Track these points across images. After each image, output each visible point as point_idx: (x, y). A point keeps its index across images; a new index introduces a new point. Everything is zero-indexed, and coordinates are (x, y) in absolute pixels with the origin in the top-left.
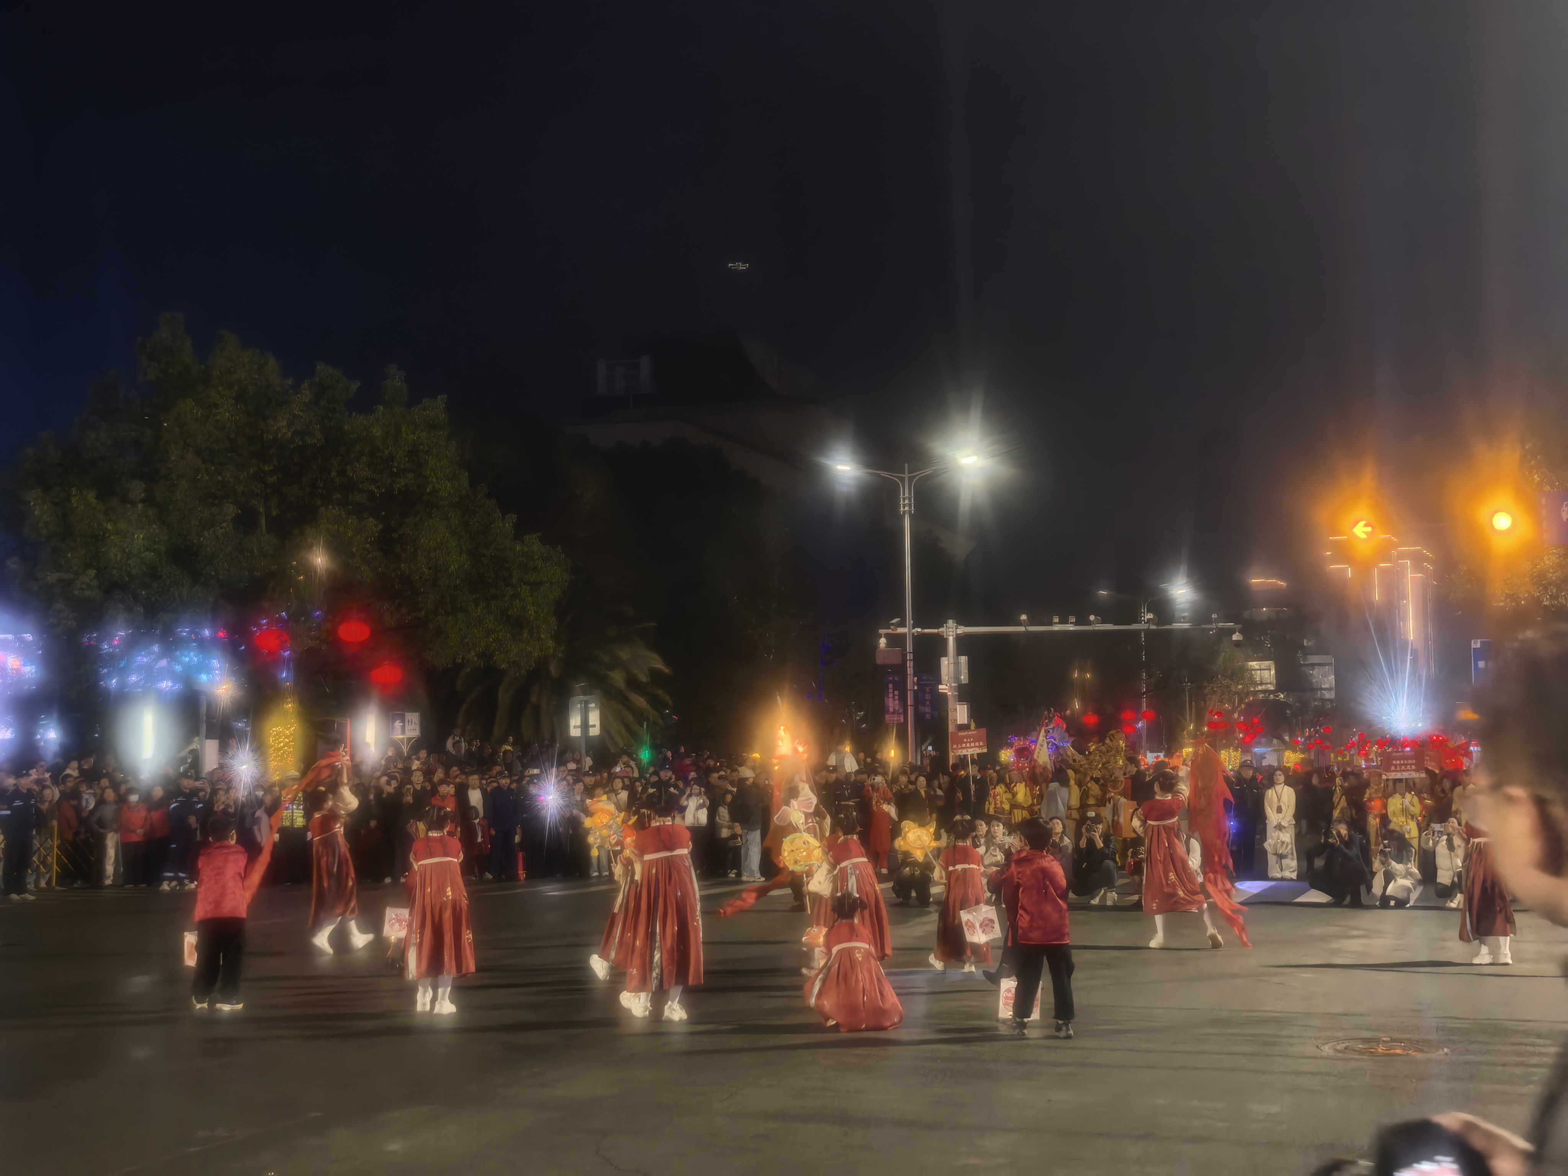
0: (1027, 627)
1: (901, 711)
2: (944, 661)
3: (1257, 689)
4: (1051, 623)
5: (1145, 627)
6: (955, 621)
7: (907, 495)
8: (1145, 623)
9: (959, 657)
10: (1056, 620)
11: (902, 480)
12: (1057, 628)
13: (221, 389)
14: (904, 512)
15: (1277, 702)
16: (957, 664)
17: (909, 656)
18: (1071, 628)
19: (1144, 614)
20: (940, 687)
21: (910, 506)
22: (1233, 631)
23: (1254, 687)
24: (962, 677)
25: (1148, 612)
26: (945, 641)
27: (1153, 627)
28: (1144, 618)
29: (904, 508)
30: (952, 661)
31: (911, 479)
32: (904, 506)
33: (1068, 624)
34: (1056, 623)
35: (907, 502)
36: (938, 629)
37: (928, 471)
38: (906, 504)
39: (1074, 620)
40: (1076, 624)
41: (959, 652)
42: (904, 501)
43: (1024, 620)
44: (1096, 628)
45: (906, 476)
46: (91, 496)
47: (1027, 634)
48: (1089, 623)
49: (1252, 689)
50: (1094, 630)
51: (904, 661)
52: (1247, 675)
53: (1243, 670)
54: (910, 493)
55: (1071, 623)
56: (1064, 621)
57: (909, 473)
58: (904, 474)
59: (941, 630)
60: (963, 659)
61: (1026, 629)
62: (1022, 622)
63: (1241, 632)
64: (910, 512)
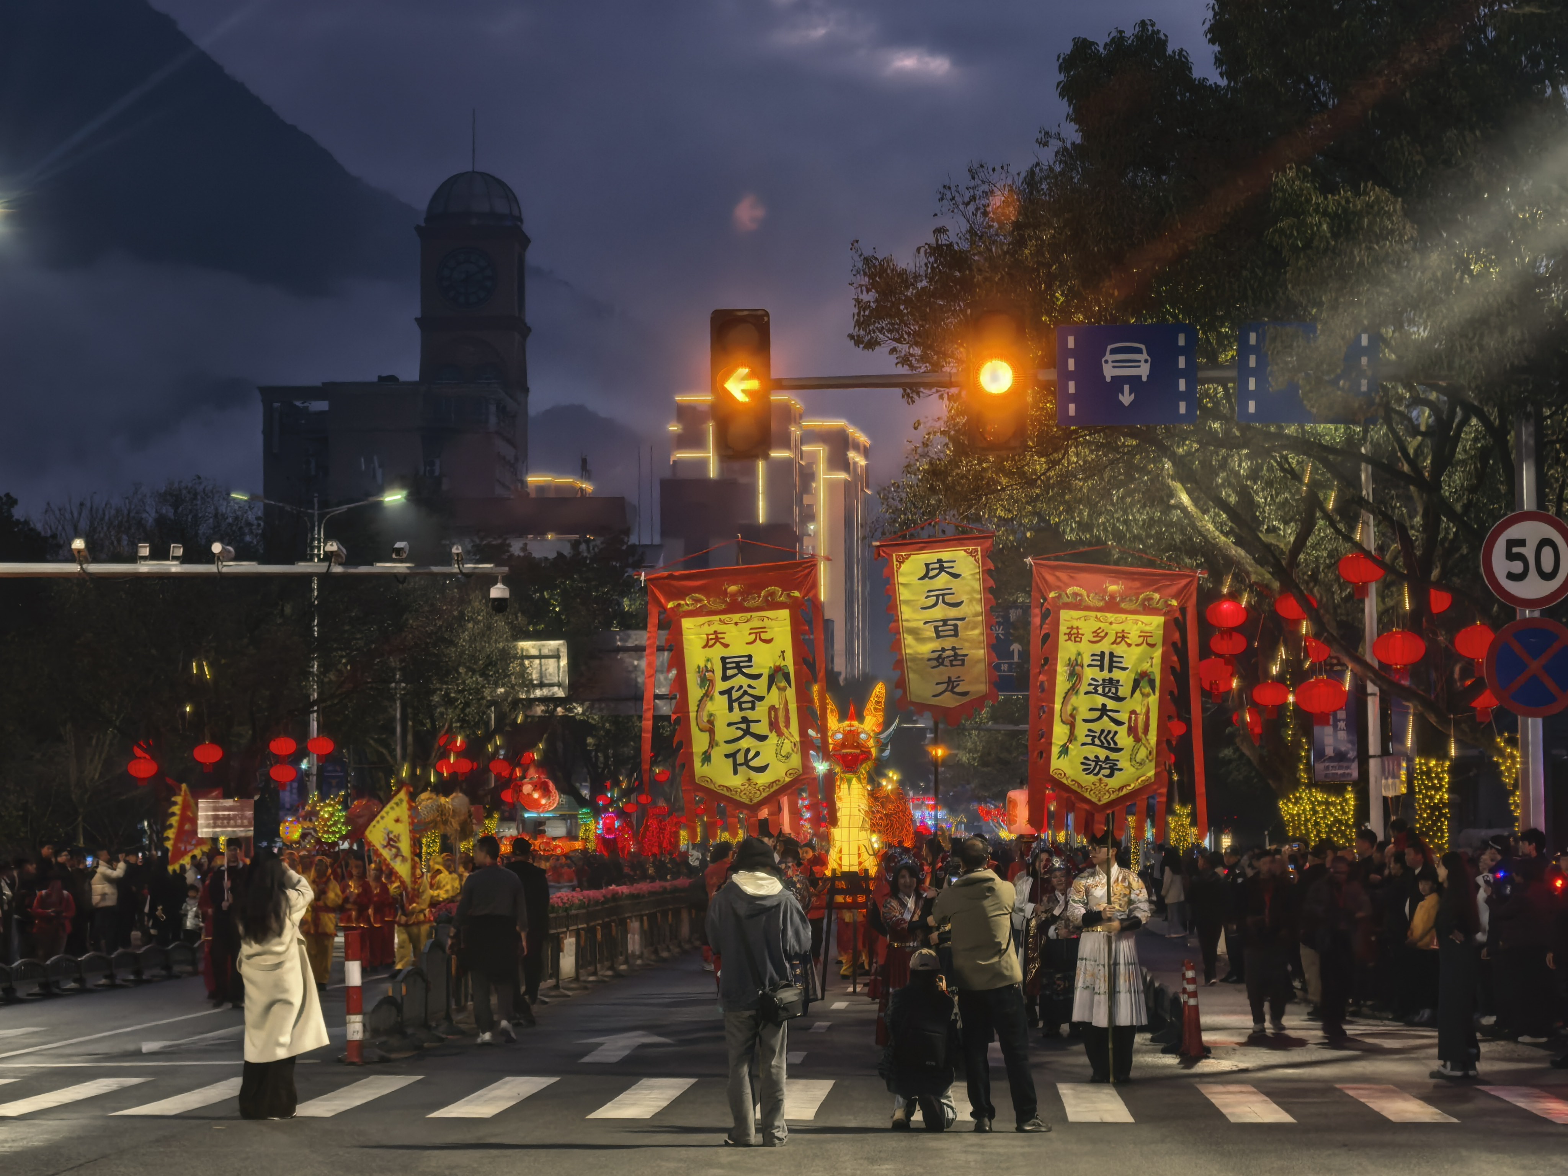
0: (85, 566)
3: (532, 696)
4: (133, 558)
5: (322, 568)
8: (320, 560)
10: (145, 551)
12: (144, 567)
15: (567, 720)
18: (174, 567)
19: (319, 542)
22: (491, 580)
23: (528, 692)
25: (328, 538)
27: (337, 569)
28: (319, 550)
33: (168, 559)
34: (144, 558)
39: (180, 552)
40: (184, 560)
43: (79, 551)
44: (225, 570)
47: (84, 578)
48: (211, 558)
49: (524, 696)
50: (220, 573)
52: (514, 666)
53: (508, 656)
55: (175, 558)
56: (160, 553)
61: (82, 568)
62: (76, 553)
63: (506, 581)
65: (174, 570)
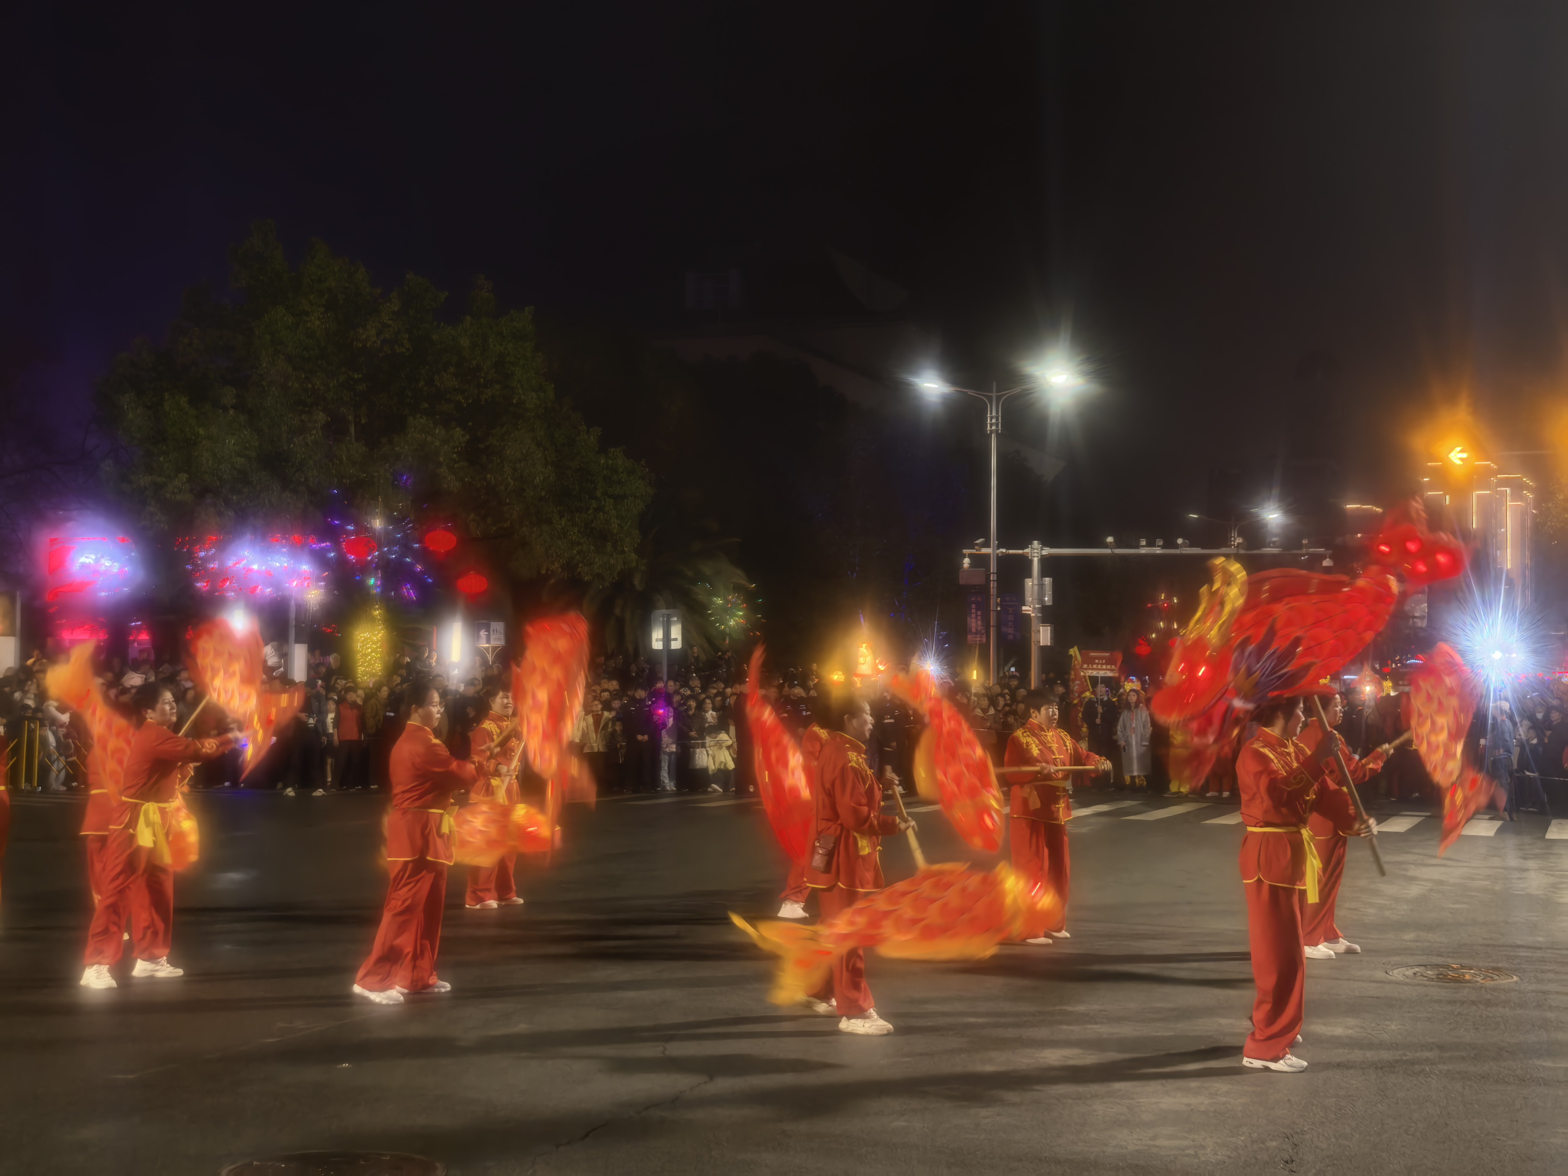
0: (1113, 550)
1: (983, 631)
2: (1029, 583)
4: (1138, 546)
5: (1235, 551)
6: (1040, 542)
7: (994, 414)
8: (1235, 547)
9: (1044, 579)
10: (1143, 543)
11: (990, 399)
12: (1143, 551)
13: (311, 297)
14: (991, 431)
16: (1041, 585)
17: (993, 577)
19: (1234, 538)
20: (1024, 608)
22: (1322, 557)
24: (1046, 599)
25: (1239, 536)
26: (1030, 562)
27: (1243, 552)
28: (1234, 542)
29: (991, 427)
30: (1036, 582)
31: (998, 399)
32: (991, 425)
33: (1155, 547)
34: (1143, 546)
35: (994, 421)
36: (1023, 549)
37: (1016, 390)
38: (992, 423)
39: (1161, 543)
40: (1163, 547)
41: (1043, 574)
42: (991, 420)
43: (1111, 543)
44: (1184, 552)
45: (994, 395)
46: (183, 400)
47: (1113, 557)
48: (1177, 546)
50: (1181, 554)
51: (988, 580)
54: (997, 412)
55: (1159, 546)
56: (1150, 544)
57: (997, 392)
58: (992, 393)
59: (1026, 551)
60: (1048, 581)
61: (1112, 551)
62: (1109, 544)
63: (1331, 558)
64: (997, 431)
65: (1158, 552)
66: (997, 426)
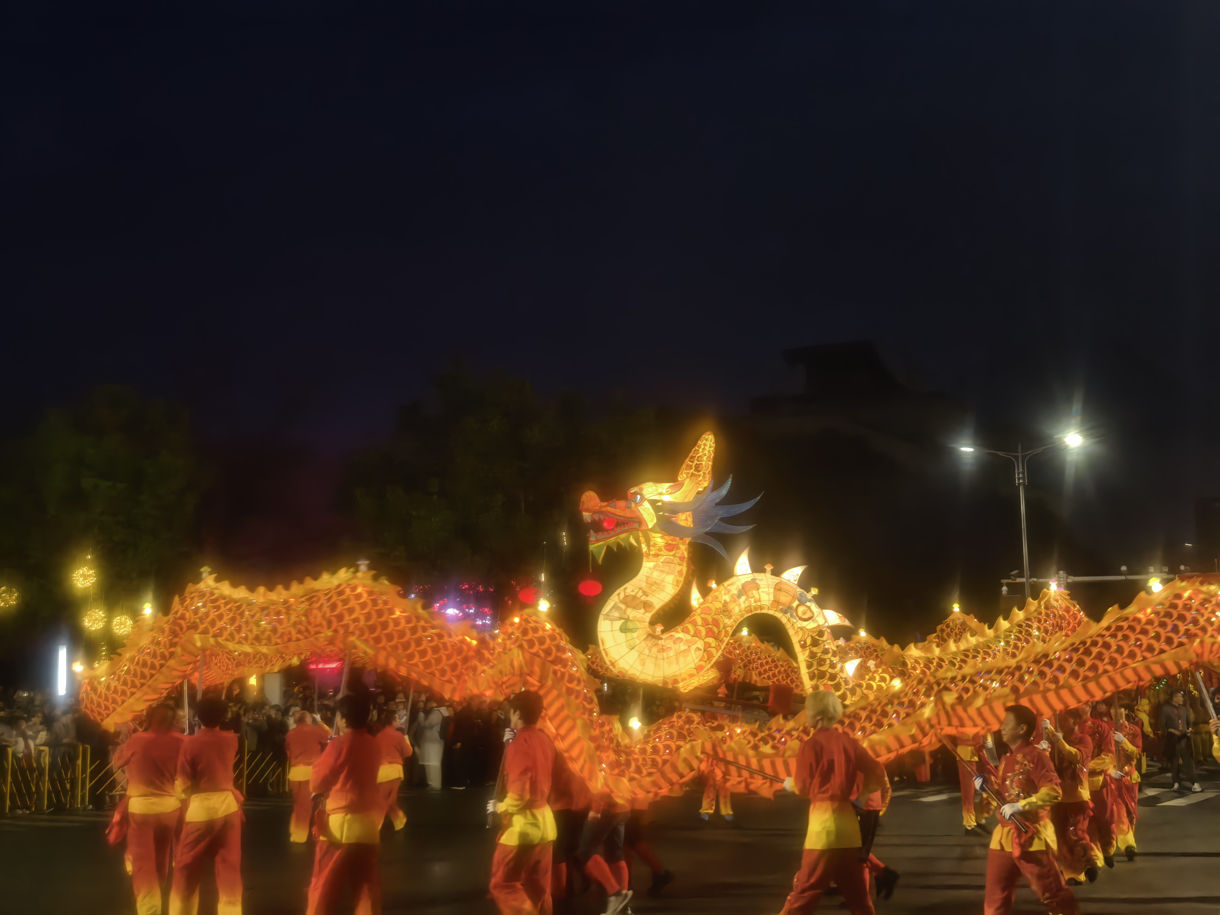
0: (1126, 577)
4: (1147, 573)
6: (1065, 572)
7: (1021, 470)
10: (1152, 570)
11: (1017, 458)
12: (1152, 576)
14: (1019, 484)
18: (1165, 576)
21: (1024, 479)
29: (1019, 480)
31: (1023, 458)
32: (1019, 479)
33: (1162, 573)
34: (1152, 573)
35: (1021, 476)
37: (1040, 450)
38: (1020, 477)
39: (1167, 570)
40: (1168, 573)
42: (1019, 475)
43: (1124, 571)
45: (1020, 454)
48: (1180, 572)
54: (1023, 469)
55: (1165, 572)
57: (1022, 452)
58: (1018, 453)
64: (1024, 483)
66: (1024, 480)
